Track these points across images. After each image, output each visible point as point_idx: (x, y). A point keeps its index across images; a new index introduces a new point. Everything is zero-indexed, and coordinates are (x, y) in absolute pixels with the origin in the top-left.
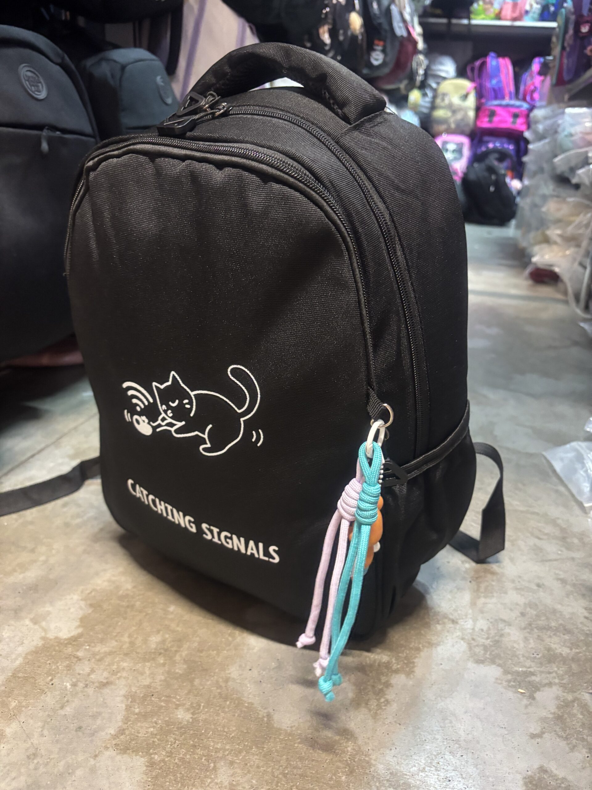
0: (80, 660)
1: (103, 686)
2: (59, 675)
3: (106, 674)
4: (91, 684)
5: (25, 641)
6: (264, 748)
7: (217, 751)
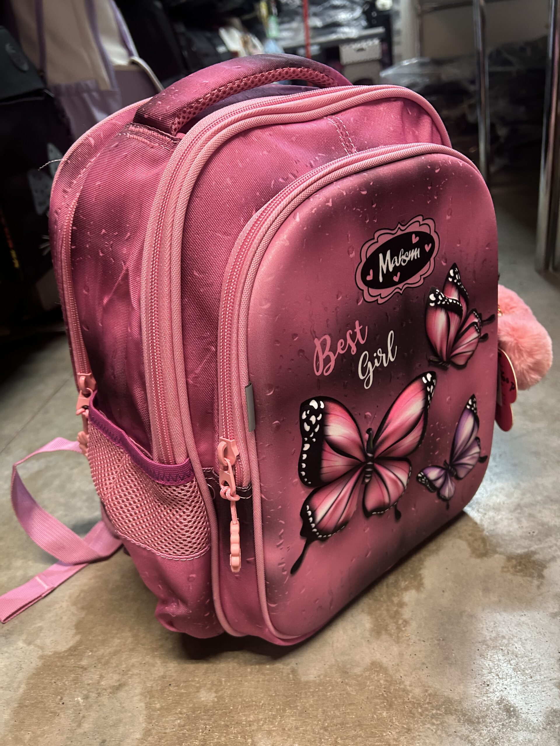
0: (86, 669)
1: (117, 690)
2: (68, 691)
3: (116, 677)
4: (104, 691)
5: (23, 666)
6: (297, 706)
7: (250, 724)
